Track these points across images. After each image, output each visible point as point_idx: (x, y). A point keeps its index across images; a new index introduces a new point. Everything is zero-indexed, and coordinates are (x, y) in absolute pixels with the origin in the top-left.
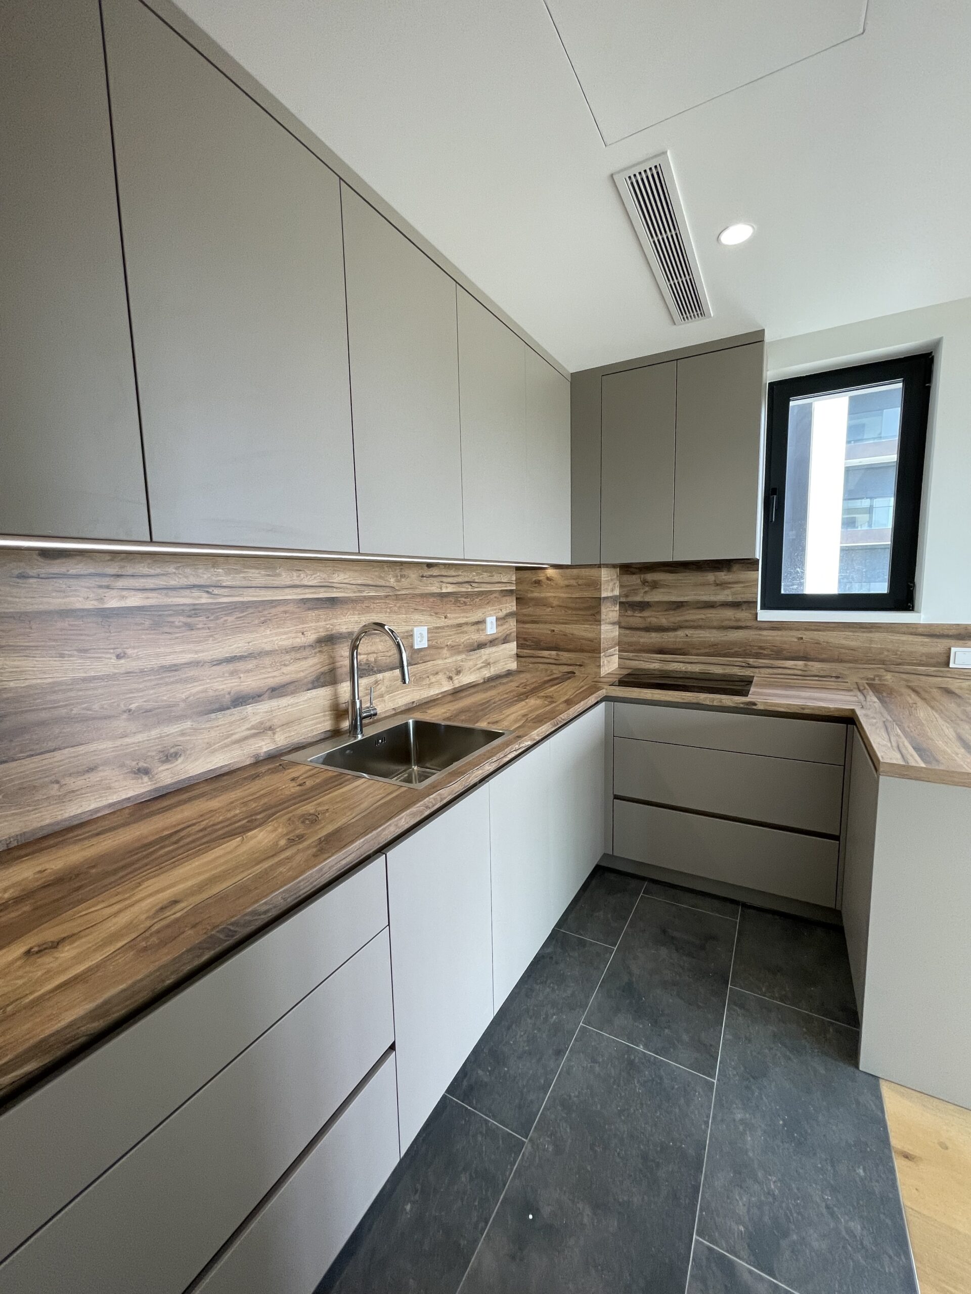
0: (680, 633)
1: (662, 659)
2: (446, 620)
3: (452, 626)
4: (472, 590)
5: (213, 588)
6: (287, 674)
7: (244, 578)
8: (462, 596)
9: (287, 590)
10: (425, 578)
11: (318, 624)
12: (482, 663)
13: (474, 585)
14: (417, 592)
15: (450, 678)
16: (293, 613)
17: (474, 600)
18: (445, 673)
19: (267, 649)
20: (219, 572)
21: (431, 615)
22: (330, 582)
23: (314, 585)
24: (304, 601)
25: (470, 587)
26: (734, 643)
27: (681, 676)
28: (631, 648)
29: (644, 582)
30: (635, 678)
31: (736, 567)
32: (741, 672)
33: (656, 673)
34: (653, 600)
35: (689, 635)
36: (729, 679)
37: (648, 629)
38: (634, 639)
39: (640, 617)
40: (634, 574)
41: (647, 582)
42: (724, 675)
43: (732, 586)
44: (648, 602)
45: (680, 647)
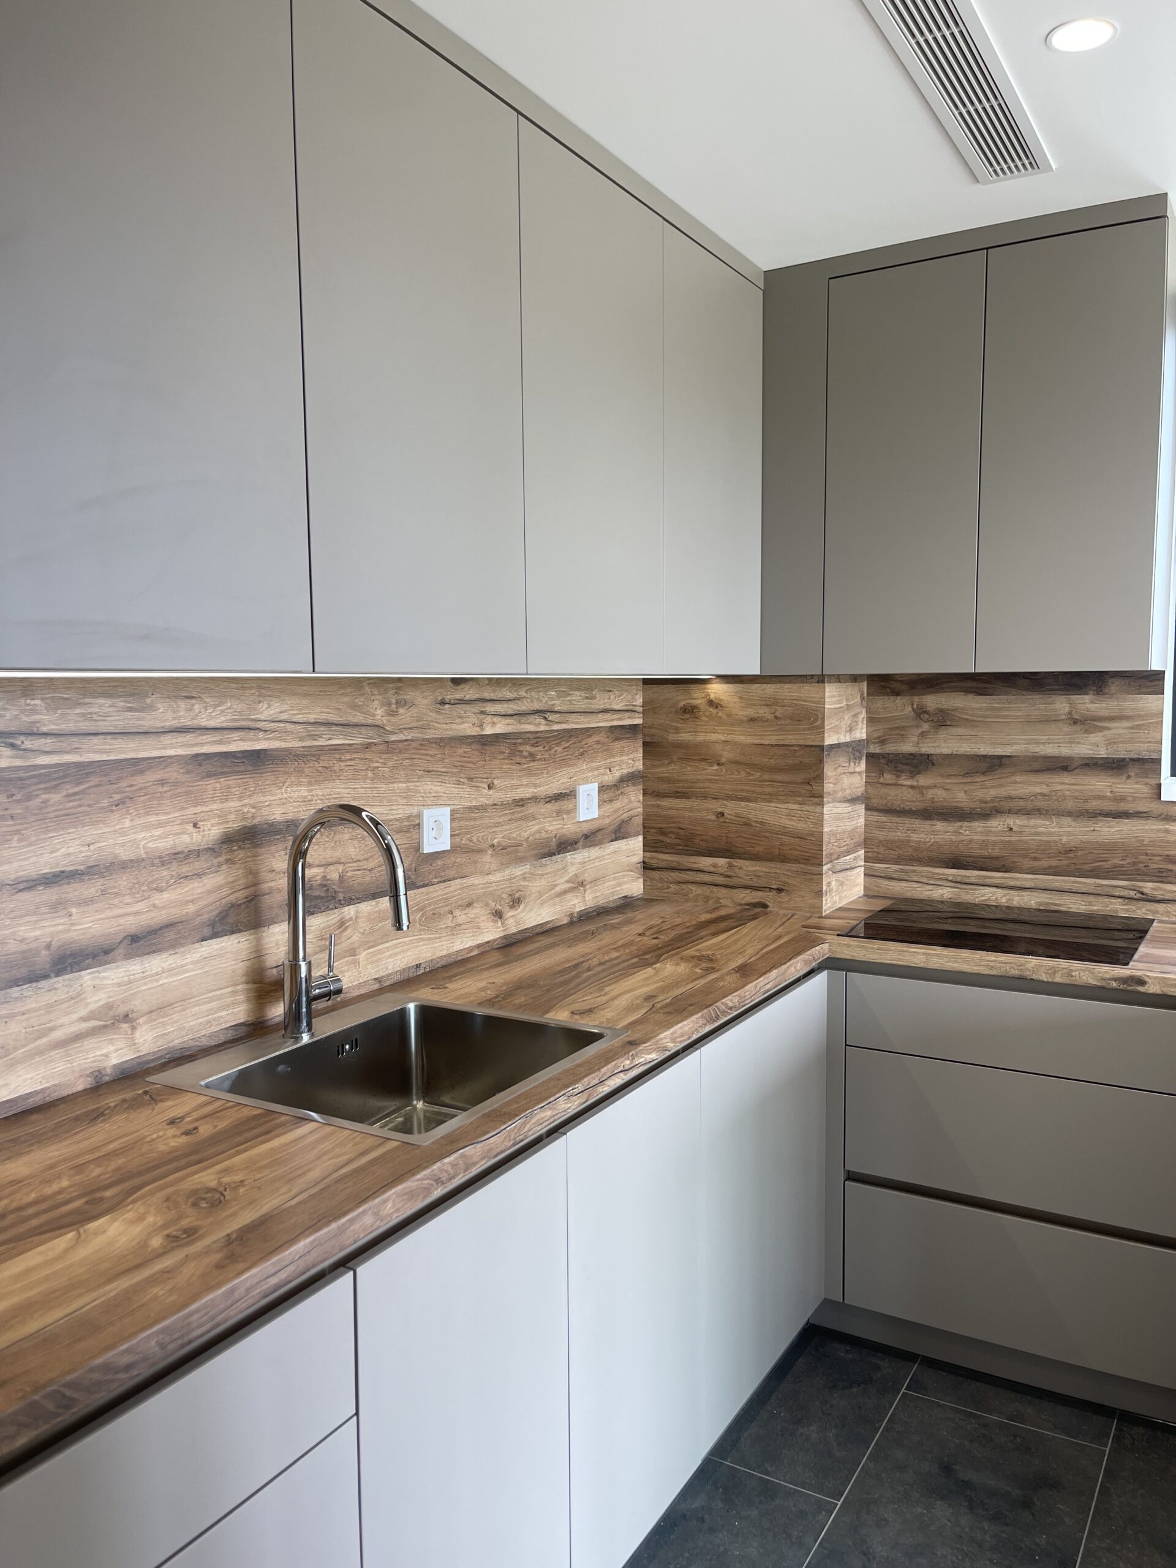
0: (997, 824)
1: (959, 879)
2: (491, 792)
3: (503, 805)
4: (547, 728)
5: (22, 738)
6: (163, 908)
7: (84, 715)
8: (527, 741)
9: (167, 739)
10: (447, 706)
11: (225, 805)
12: (568, 882)
13: (551, 717)
14: (431, 734)
15: (498, 915)
16: (176, 784)
17: (550, 749)
18: (487, 905)
19: (124, 858)
20: (36, 705)
21: (459, 783)
22: (252, 720)
23: (219, 726)
24: (199, 759)
25: (543, 722)
26: (1110, 848)
27: (998, 916)
28: (893, 854)
29: (921, 713)
30: (902, 920)
31: (1114, 686)
32: (1127, 910)
33: (945, 908)
34: (938, 751)
35: (1015, 828)
36: (1100, 925)
37: (929, 813)
38: (900, 835)
39: (912, 787)
40: (897, 693)
41: (926, 712)
42: (1089, 916)
43: (1107, 725)
44: (928, 755)
45: (996, 853)
